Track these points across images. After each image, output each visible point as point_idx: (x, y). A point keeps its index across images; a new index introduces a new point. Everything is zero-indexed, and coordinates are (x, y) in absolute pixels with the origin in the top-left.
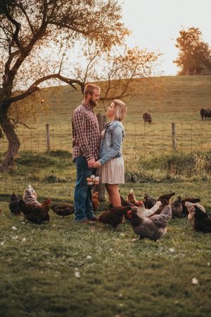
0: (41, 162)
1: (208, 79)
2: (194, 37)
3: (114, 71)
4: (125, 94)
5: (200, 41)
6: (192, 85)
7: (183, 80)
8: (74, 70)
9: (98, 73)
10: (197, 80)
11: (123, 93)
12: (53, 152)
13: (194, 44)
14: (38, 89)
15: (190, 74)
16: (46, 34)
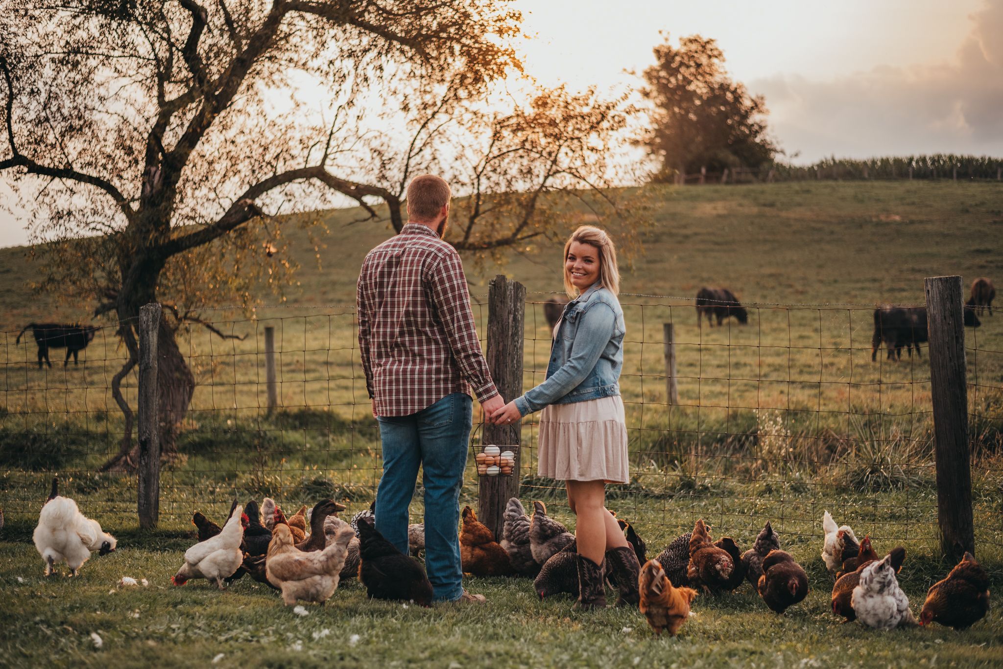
0: (249, 447)
1: (745, 196)
2: (699, 66)
3: (494, 160)
4: (526, 232)
5: (717, 79)
6: (698, 213)
7: (668, 198)
8: (368, 156)
9: (445, 166)
10: (711, 200)
11: (519, 230)
12: (285, 415)
13: (698, 87)
14: (256, 211)
15: (688, 182)
16: (274, 45)
